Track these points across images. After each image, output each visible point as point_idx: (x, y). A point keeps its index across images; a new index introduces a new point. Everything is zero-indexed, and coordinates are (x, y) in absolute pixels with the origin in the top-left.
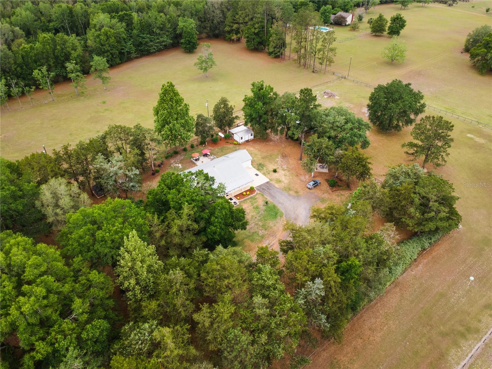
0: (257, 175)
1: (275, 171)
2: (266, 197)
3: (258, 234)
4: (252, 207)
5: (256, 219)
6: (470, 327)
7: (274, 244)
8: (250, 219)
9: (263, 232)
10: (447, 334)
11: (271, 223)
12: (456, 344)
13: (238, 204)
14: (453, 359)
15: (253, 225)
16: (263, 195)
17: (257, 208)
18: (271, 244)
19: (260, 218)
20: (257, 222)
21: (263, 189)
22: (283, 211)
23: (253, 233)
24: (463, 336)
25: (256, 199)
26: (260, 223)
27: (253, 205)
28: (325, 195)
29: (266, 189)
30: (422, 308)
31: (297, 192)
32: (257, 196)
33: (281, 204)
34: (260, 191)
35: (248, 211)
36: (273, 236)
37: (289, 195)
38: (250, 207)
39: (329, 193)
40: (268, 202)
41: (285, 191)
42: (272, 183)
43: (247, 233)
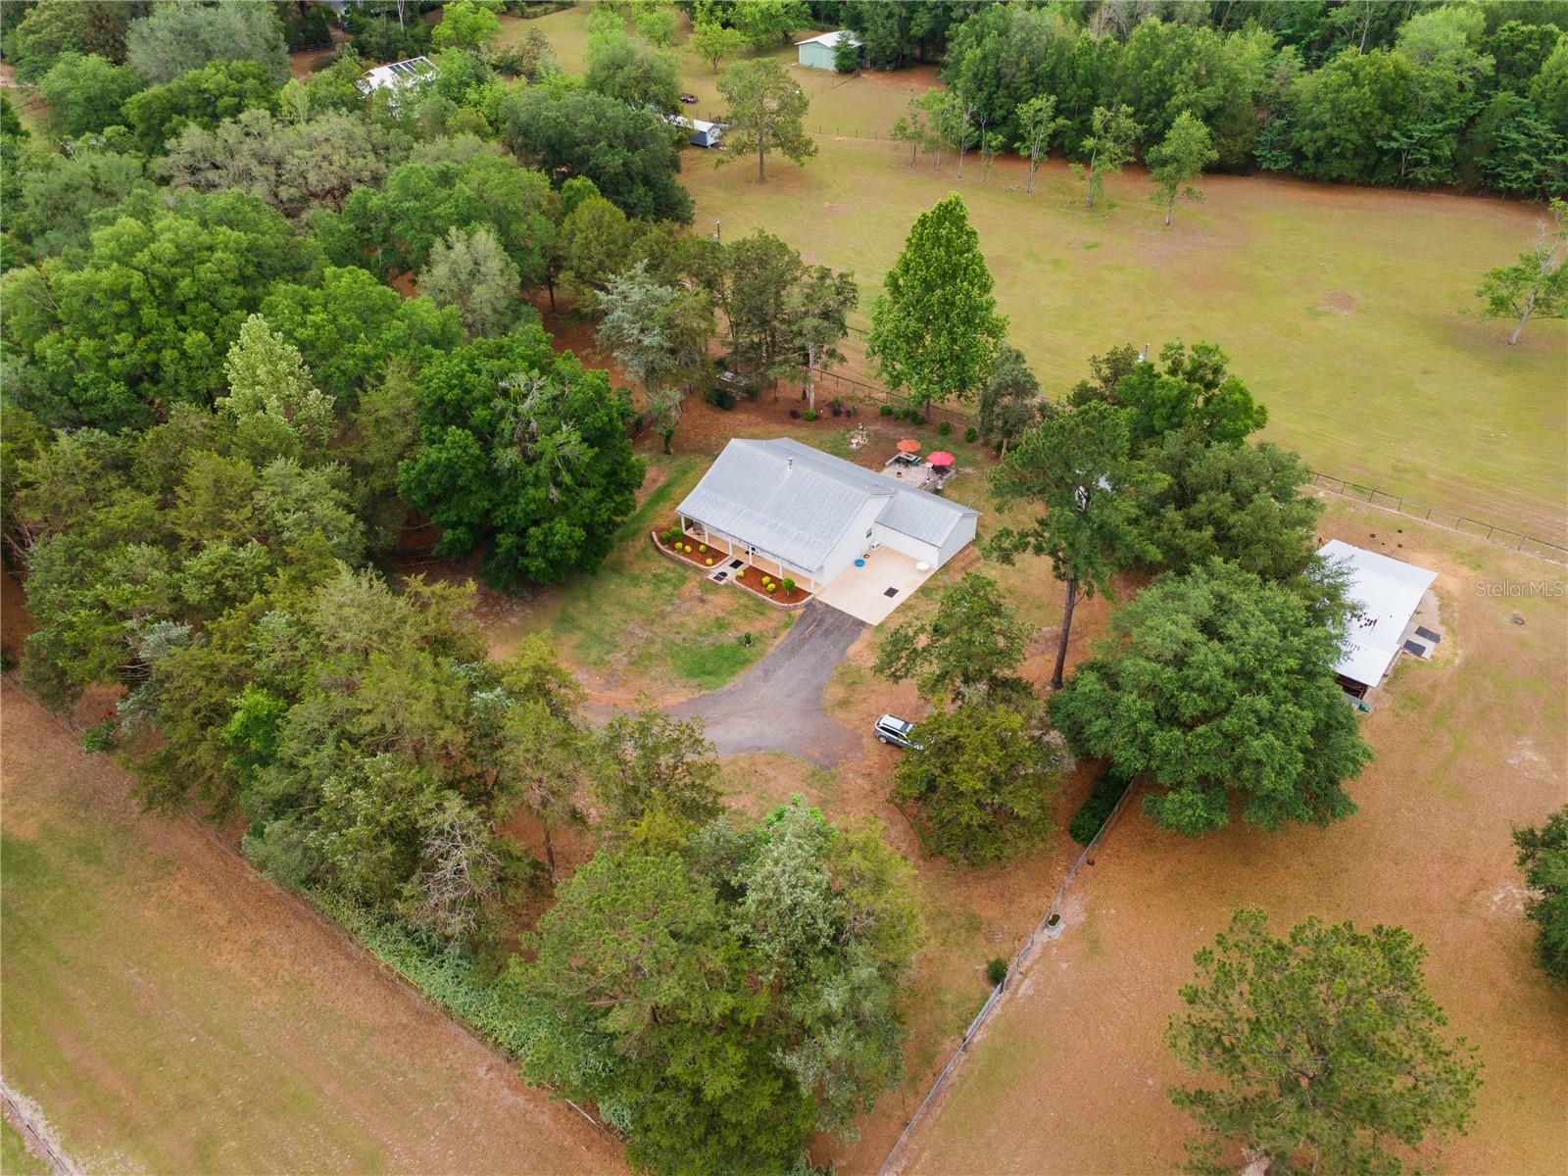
0: (891, 592)
2: (784, 634)
3: (609, 652)
4: (722, 615)
5: (671, 635)
8: (667, 623)
9: (618, 660)
11: (663, 668)
13: (722, 583)
15: (646, 634)
16: (787, 626)
17: (722, 625)
19: (680, 641)
20: (659, 640)
21: (821, 620)
22: (727, 687)
23: (612, 642)
26: (659, 646)
27: (730, 613)
28: (860, 781)
29: (825, 626)
30: (319, 1091)
31: (844, 704)
32: (775, 614)
33: (766, 675)
34: (803, 617)
35: (700, 611)
36: (608, 682)
37: (820, 688)
38: (718, 611)
39: (874, 791)
40: (759, 646)
41: (835, 673)
42: (866, 634)
43: (607, 630)
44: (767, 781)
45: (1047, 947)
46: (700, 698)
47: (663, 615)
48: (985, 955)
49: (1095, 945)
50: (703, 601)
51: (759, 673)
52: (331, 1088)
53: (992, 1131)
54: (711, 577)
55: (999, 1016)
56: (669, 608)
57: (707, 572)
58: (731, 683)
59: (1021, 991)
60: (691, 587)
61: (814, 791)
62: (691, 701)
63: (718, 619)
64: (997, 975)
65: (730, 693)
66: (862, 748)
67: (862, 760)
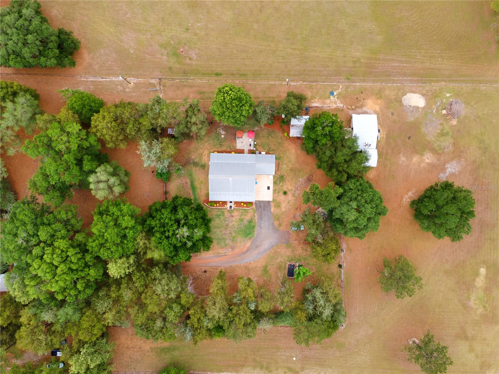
0: (269, 188)
1: (285, 193)
2: (256, 214)
3: (225, 241)
4: (239, 217)
5: (234, 229)
6: (269, 368)
7: (228, 255)
8: (230, 227)
9: (229, 242)
10: (256, 362)
11: (239, 238)
12: (255, 367)
13: (232, 209)
14: (246, 370)
15: (228, 232)
16: (255, 212)
17: (242, 220)
18: (226, 254)
19: (237, 230)
20: (232, 232)
21: (260, 206)
22: (255, 236)
23: (223, 238)
24: (262, 368)
25: (248, 212)
26: (233, 233)
27: (241, 216)
28: (296, 242)
29: (262, 207)
30: (261, 345)
31: (280, 225)
32: (250, 211)
33: (260, 227)
34: (256, 207)
35: (234, 219)
36: (232, 249)
37: (273, 224)
38: (238, 217)
39: (299, 243)
40: (253, 221)
41: (273, 218)
42: (272, 204)
43: (220, 236)
44: (280, 252)
45: (344, 255)
46: (253, 241)
47: (227, 225)
48: (336, 263)
49: (351, 250)
50: (232, 216)
51: (259, 228)
52: (262, 344)
53: (352, 290)
54: (229, 209)
55: (344, 272)
56: (227, 222)
57: (227, 208)
58: (255, 233)
59: (344, 266)
60: (226, 214)
61: (289, 249)
62: (252, 243)
63: (239, 219)
64: (340, 266)
65: (257, 236)
66: (291, 234)
67: (292, 237)
